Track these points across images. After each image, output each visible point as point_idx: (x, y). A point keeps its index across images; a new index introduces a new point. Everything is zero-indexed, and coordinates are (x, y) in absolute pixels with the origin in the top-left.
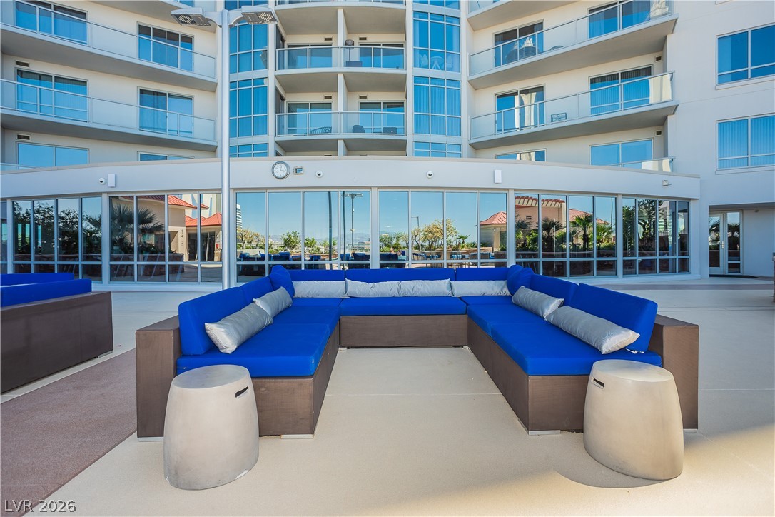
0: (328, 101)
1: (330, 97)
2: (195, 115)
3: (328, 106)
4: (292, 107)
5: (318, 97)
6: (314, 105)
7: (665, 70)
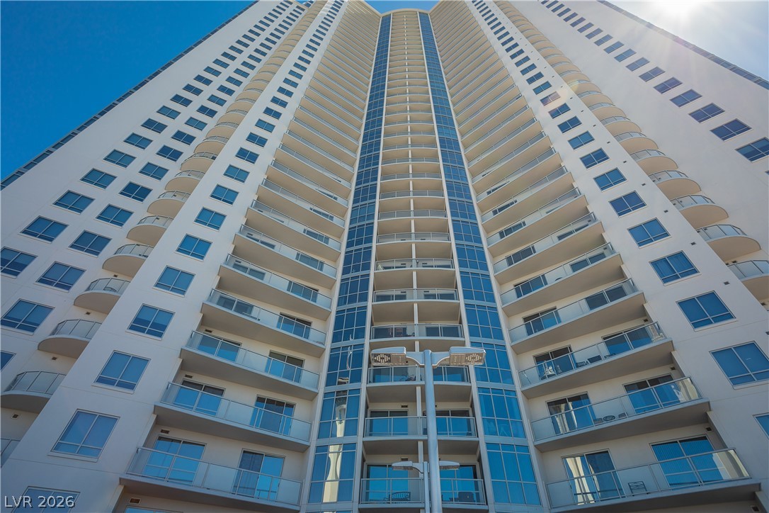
0: (404, 409)
1: (406, 406)
2: (295, 417)
3: (405, 413)
4: (374, 413)
5: (396, 407)
6: (393, 413)
7: (682, 375)
